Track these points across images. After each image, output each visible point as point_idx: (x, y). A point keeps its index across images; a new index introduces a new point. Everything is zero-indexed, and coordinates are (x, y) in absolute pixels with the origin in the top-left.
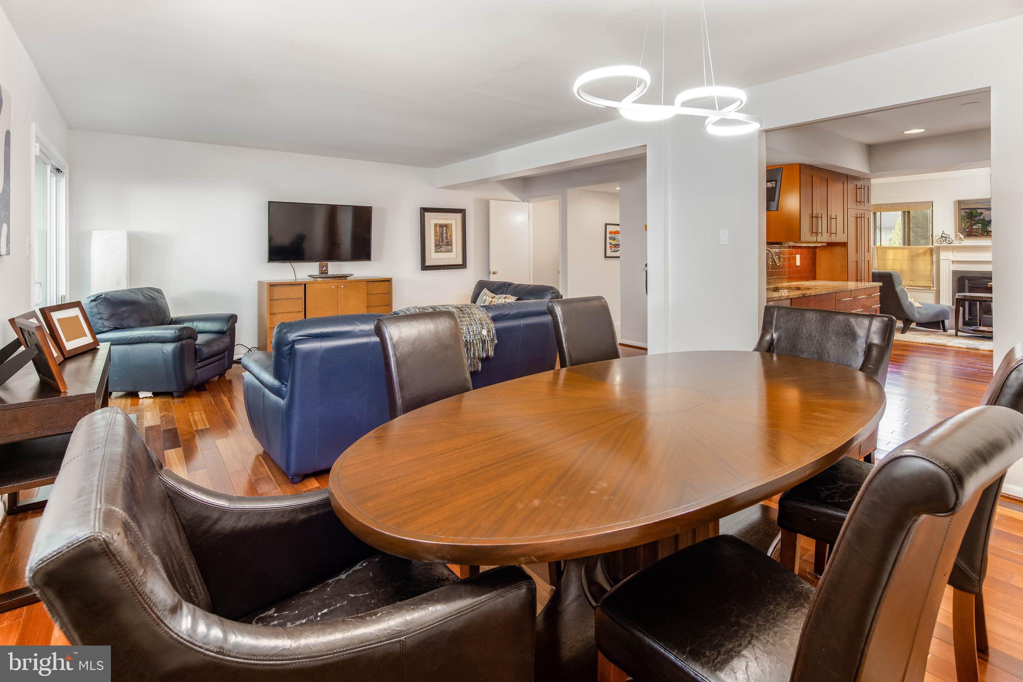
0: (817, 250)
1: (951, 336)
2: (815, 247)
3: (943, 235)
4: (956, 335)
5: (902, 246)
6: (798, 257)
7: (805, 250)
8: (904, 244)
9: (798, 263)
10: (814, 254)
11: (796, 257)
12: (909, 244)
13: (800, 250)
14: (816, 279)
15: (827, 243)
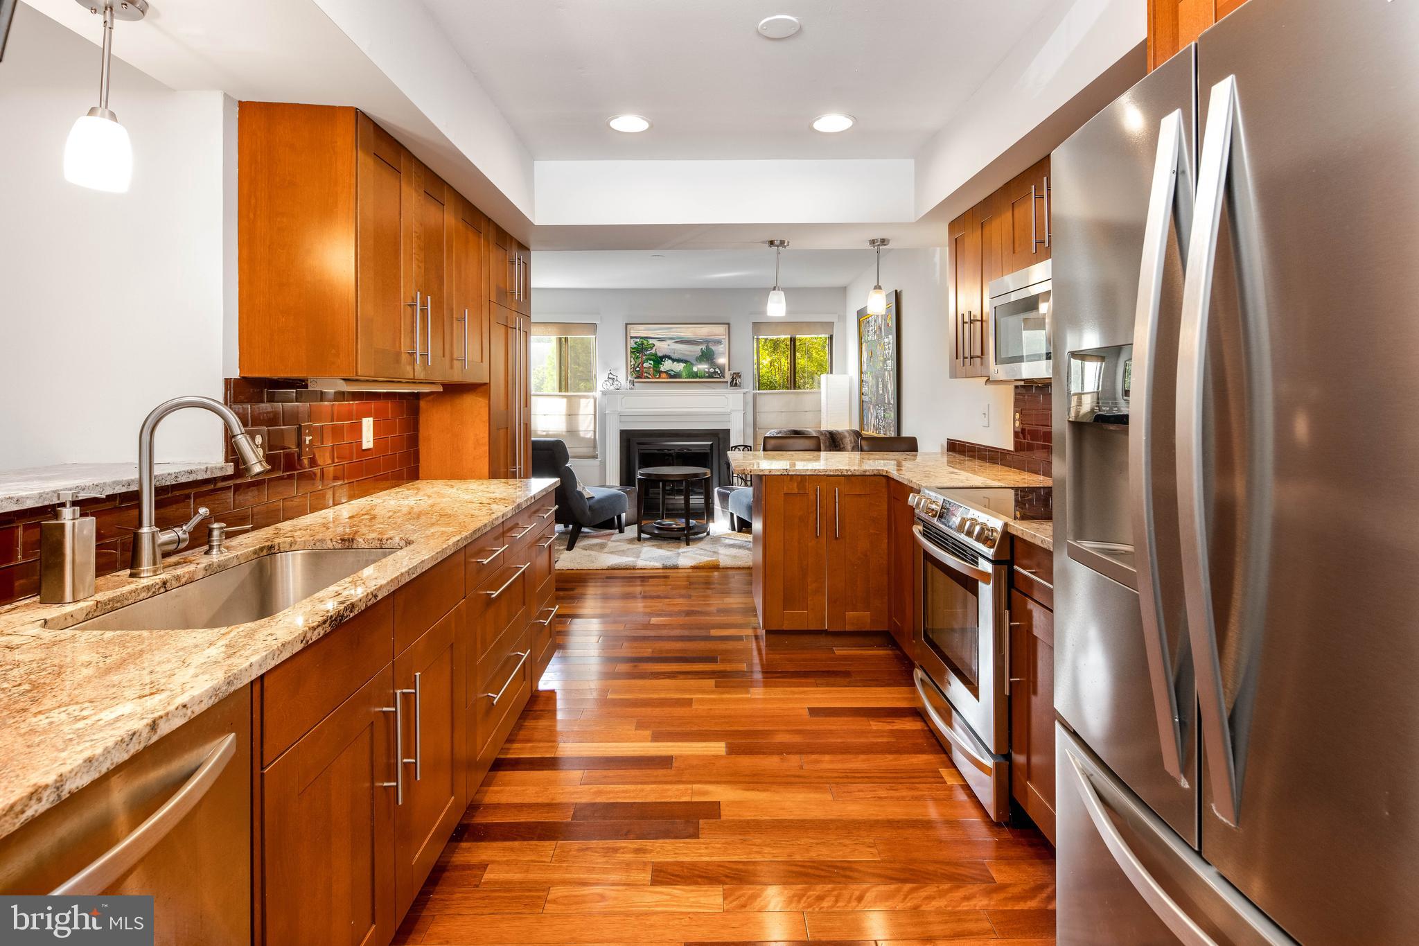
0: (423, 404)
1: (631, 541)
2: (417, 396)
3: (611, 376)
4: (639, 539)
5: (557, 393)
6: (368, 424)
7: (389, 404)
8: (560, 390)
9: (368, 441)
10: (414, 412)
11: (360, 424)
12: (567, 390)
13: (373, 405)
14: (417, 478)
15: (443, 385)
